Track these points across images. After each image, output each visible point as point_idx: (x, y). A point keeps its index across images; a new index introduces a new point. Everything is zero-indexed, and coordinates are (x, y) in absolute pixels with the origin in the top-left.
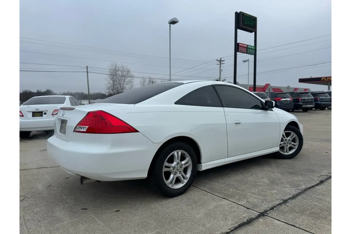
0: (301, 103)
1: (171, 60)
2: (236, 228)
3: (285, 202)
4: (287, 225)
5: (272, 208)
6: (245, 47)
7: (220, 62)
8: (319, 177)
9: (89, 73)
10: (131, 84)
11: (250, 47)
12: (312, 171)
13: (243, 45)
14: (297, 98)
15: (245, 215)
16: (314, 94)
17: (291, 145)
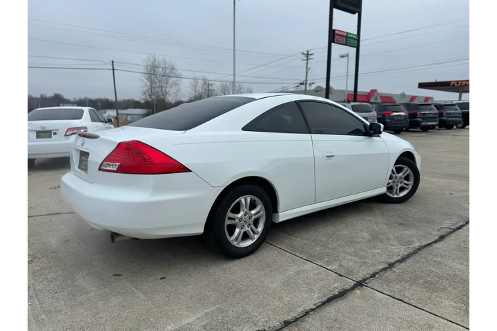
0: (420, 119)
1: (236, 52)
2: (324, 304)
3: (391, 266)
4: (392, 299)
5: (373, 276)
6: (343, 36)
7: (307, 57)
8: (438, 230)
9: (115, 71)
10: (177, 87)
11: (352, 36)
12: (430, 222)
13: (340, 33)
14: (415, 111)
15: (336, 285)
16: (439, 107)
17: (403, 185)
